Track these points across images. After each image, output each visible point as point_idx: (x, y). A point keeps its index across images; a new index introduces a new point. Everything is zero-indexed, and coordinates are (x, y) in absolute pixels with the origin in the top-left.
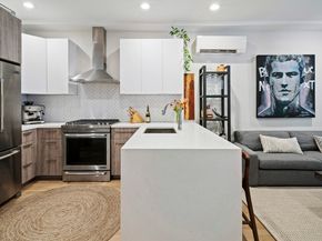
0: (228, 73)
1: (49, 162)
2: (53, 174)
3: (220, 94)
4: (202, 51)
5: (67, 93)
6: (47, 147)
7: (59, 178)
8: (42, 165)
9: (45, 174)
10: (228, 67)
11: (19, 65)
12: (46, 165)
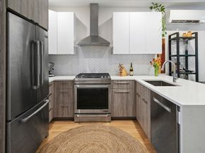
0: (196, 38)
1: (63, 107)
2: (66, 115)
3: (184, 54)
4: (173, 21)
5: (73, 53)
6: (61, 95)
7: (72, 119)
8: (58, 109)
9: (60, 116)
10: (196, 34)
11: (47, 30)
12: (60, 110)
